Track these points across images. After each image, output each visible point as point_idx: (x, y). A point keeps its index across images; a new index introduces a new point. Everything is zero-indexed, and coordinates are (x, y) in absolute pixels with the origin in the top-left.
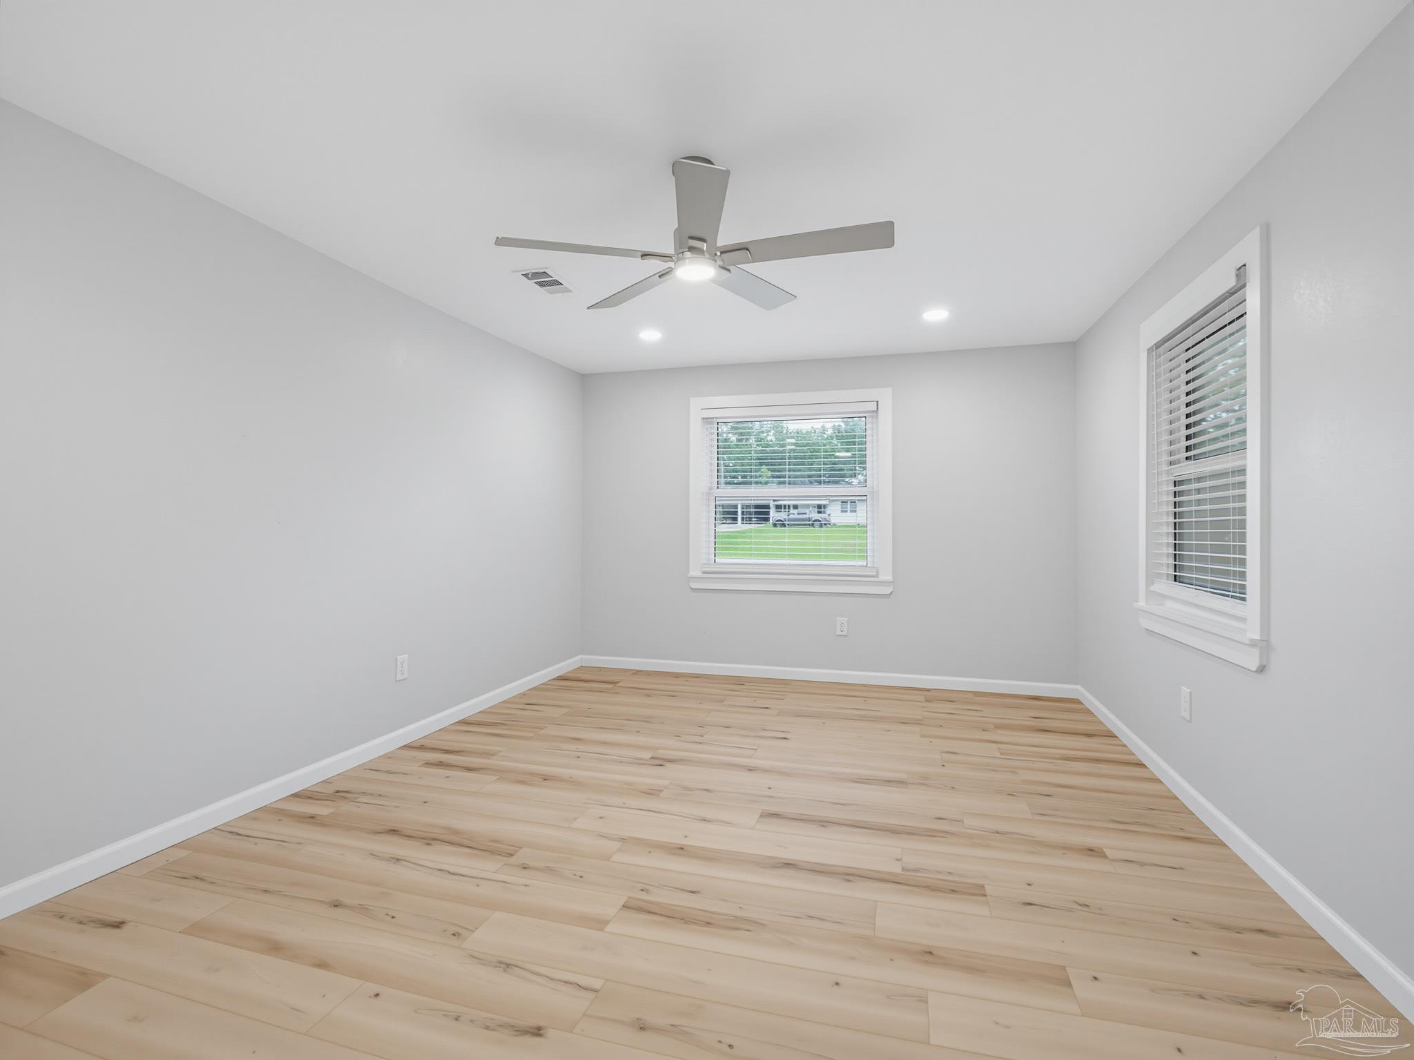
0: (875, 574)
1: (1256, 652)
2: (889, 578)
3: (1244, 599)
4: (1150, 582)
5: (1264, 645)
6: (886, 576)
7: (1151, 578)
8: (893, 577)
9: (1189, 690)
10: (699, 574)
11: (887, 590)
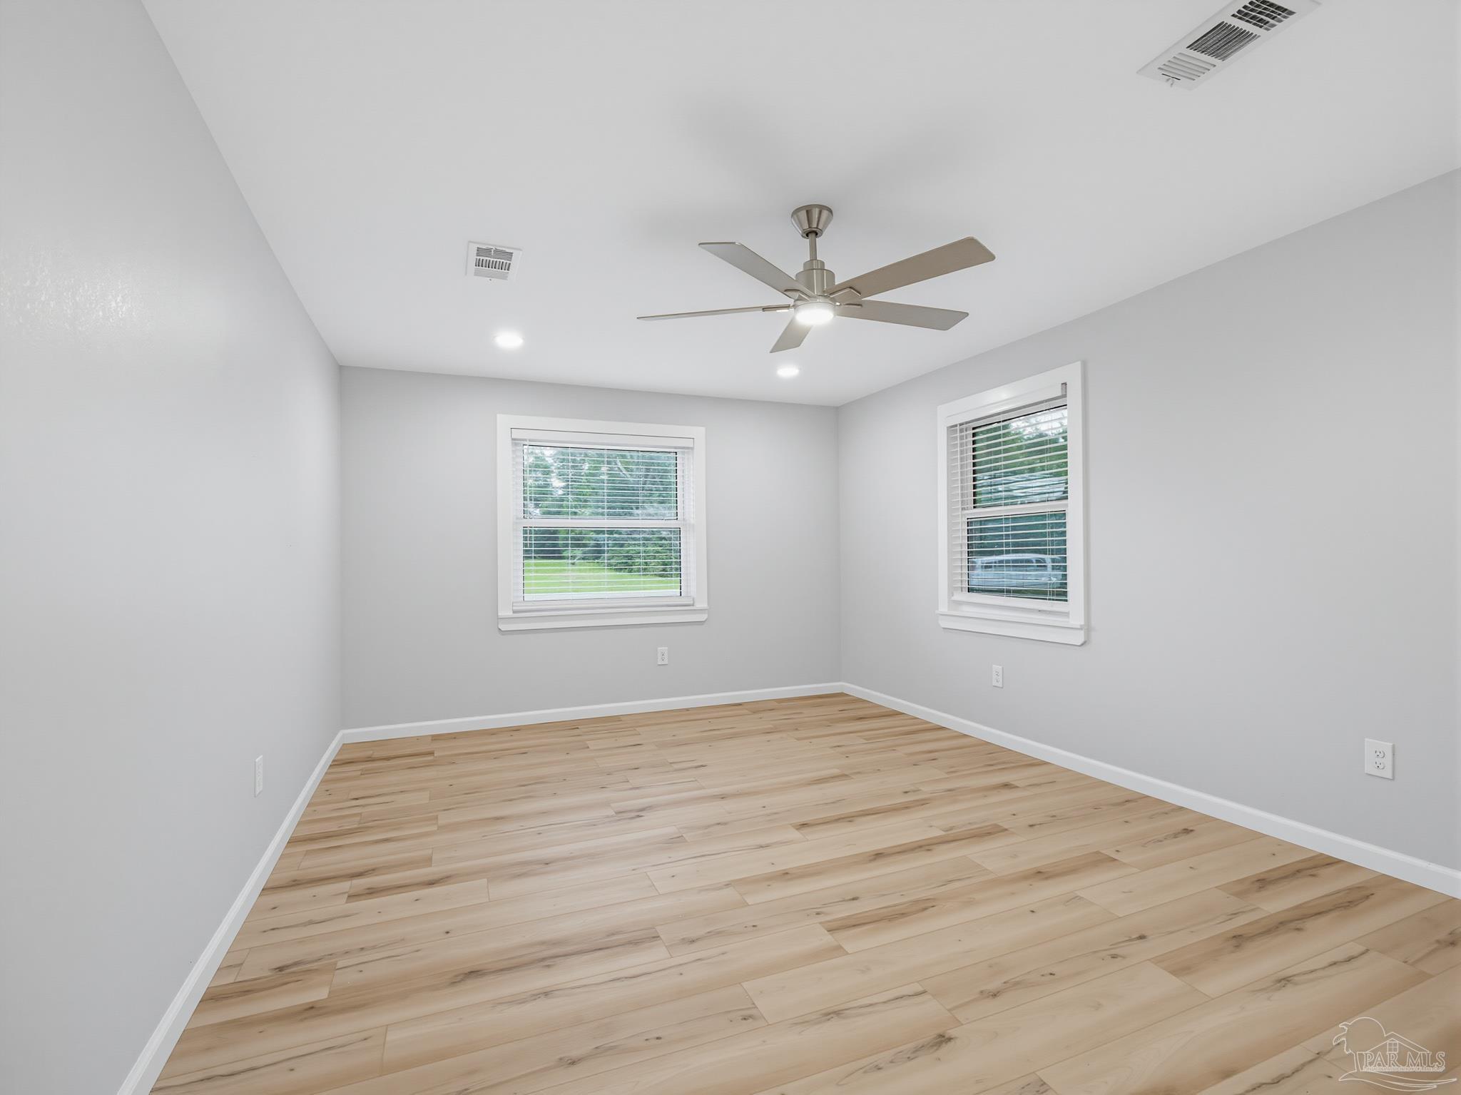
0: (692, 602)
1: (1082, 632)
2: (705, 605)
3: (1066, 601)
4: (951, 594)
5: (1088, 628)
6: (702, 604)
7: (952, 590)
8: (708, 604)
9: (1001, 667)
10: (510, 614)
11: (703, 617)
